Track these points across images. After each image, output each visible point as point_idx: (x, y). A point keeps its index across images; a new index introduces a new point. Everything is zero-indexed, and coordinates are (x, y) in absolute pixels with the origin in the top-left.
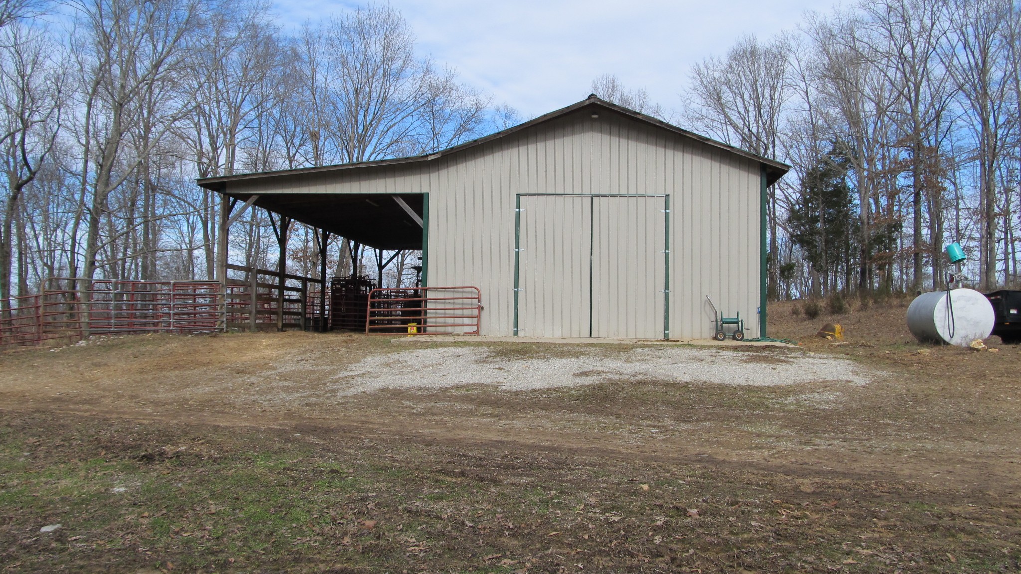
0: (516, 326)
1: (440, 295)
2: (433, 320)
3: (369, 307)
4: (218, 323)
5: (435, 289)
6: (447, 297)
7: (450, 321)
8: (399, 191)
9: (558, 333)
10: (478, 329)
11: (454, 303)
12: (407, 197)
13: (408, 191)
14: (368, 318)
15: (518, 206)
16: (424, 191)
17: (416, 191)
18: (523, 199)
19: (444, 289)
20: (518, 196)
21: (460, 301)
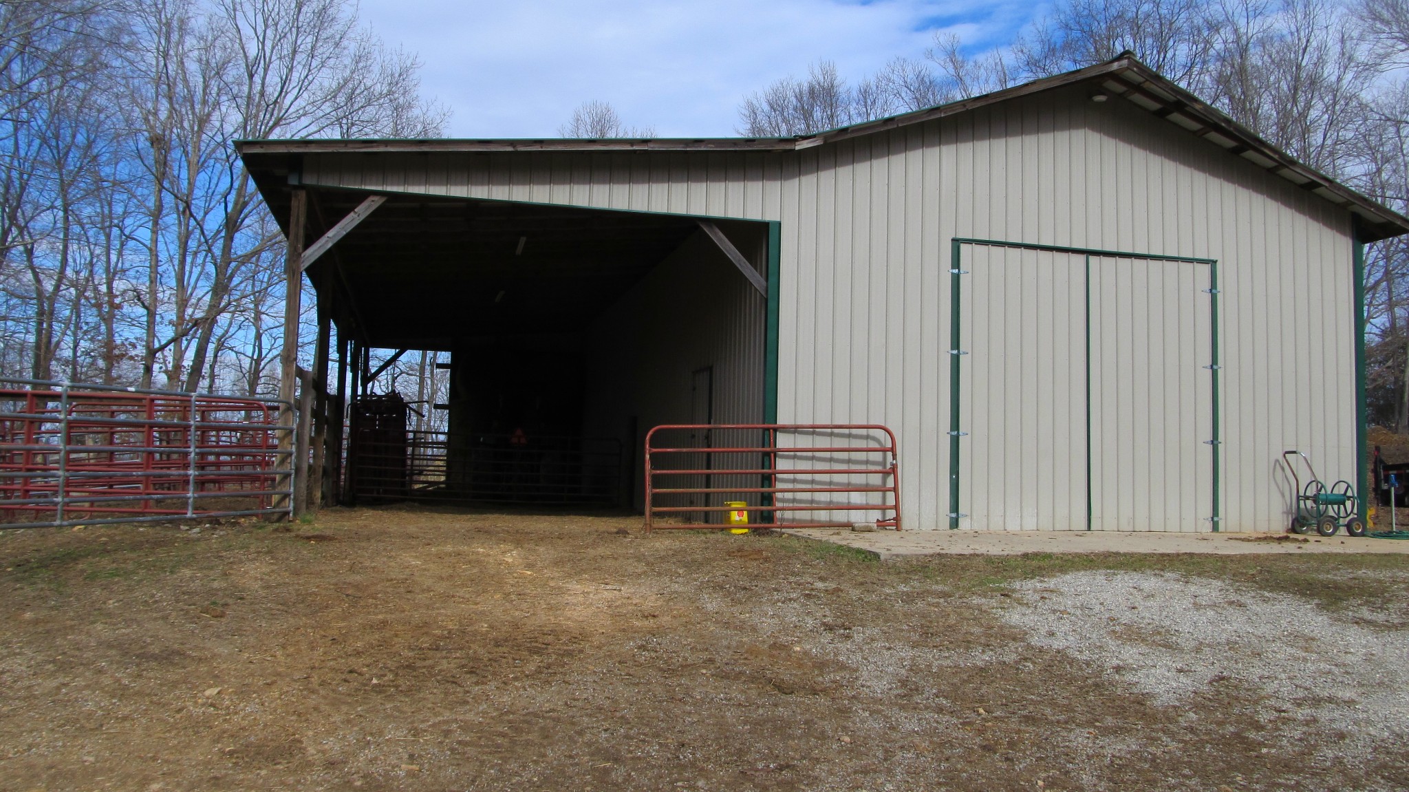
0: (955, 507)
1: (804, 442)
2: (789, 495)
3: (648, 466)
4: (275, 498)
5: (795, 429)
6: (818, 446)
7: (823, 497)
8: (716, 212)
9: (1030, 524)
10: (898, 514)
11: (831, 460)
12: (731, 227)
13: (735, 213)
14: (649, 490)
15: (956, 263)
16: (768, 218)
17: (754, 215)
18: (963, 247)
19: (813, 430)
20: (957, 242)
21: (844, 455)
